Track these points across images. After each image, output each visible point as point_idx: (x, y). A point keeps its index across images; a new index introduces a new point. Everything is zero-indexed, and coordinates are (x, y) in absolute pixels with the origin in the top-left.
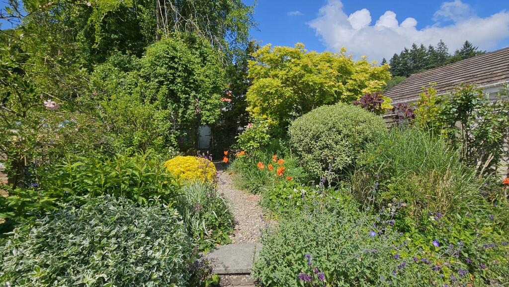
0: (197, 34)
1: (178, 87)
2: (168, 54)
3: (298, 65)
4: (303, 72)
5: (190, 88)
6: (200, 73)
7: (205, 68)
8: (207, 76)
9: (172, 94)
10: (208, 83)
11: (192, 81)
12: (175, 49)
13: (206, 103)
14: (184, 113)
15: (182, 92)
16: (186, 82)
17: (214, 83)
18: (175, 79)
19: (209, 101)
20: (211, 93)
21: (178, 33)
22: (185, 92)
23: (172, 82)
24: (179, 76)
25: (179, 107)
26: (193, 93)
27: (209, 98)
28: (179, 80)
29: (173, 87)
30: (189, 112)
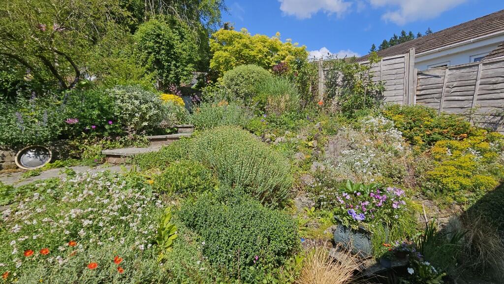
0: (177, 18)
1: (163, 56)
2: (155, 32)
3: (239, 43)
4: (242, 48)
5: (171, 58)
6: (179, 47)
7: (182, 44)
8: (184, 50)
9: (158, 62)
10: (185, 55)
11: (173, 53)
12: (159, 28)
13: (183, 70)
14: (167, 76)
15: (165, 61)
16: (168, 53)
17: (189, 55)
18: (160, 51)
19: (186, 68)
20: (187, 63)
21: (161, 15)
22: (167, 61)
23: (158, 53)
24: (163, 49)
25: (163, 72)
26: (174, 62)
27: (186, 66)
28: (163, 52)
29: (158, 57)
30: (171, 76)
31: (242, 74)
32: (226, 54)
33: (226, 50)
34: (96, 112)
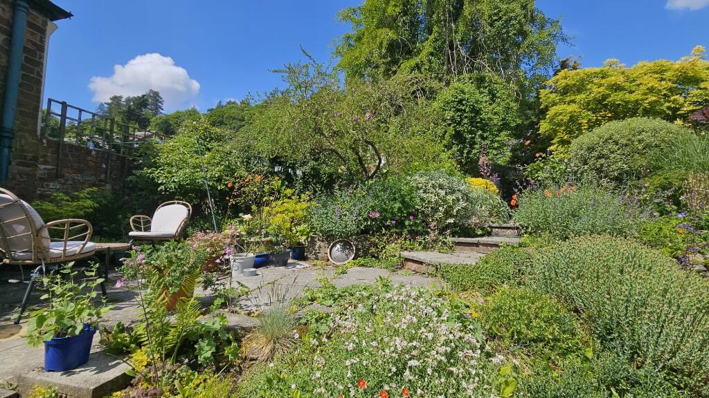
0: (488, 73)
1: (465, 125)
2: (456, 98)
3: (600, 85)
4: (607, 92)
5: (476, 127)
6: (489, 111)
7: (494, 105)
8: (495, 114)
9: (458, 136)
10: (496, 120)
11: (479, 120)
12: (463, 92)
13: (492, 141)
14: (469, 153)
15: (467, 132)
16: (472, 122)
17: (503, 119)
18: (462, 120)
19: (497, 139)
20: (500, 131)
21: (466, 75)
22: (471, 132)
23: (459, 123)
24: (466, 117)
25: (464, 147)
26: (480, 132)
27: (497, 136)
28: (466, 121)
29: (460, 128)
30: (474, 151)
31: (614, 137)
32: (573, 107)
33: (573, 101)
34: (397, 205)
